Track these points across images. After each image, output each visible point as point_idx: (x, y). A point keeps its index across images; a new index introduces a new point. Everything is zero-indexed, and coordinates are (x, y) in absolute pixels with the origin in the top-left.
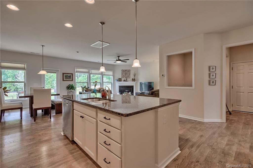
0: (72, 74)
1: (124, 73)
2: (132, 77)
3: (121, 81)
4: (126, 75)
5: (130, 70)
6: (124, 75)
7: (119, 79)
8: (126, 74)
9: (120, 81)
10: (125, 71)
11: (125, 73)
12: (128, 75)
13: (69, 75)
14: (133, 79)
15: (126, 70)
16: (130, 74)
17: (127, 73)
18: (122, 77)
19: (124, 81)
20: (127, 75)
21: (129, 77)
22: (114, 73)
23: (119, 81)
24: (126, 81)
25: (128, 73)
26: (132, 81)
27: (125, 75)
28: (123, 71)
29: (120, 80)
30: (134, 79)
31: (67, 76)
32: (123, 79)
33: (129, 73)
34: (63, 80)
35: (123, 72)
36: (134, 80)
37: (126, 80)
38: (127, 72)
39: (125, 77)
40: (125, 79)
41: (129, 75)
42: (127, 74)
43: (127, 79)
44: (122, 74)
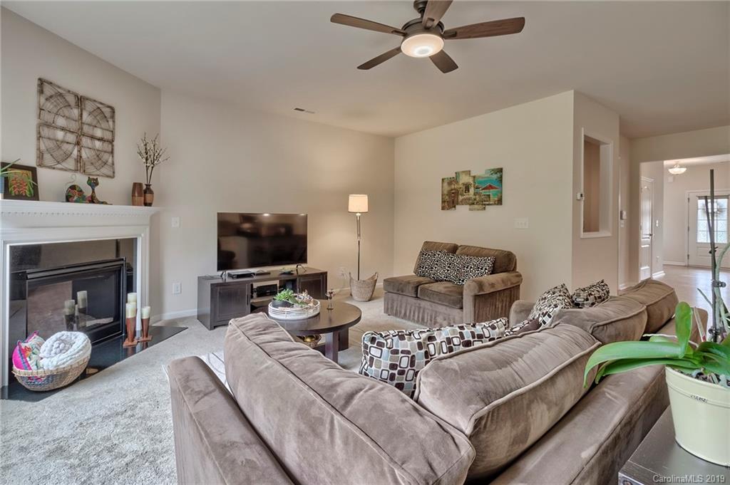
1: (61, 122)
2: (127, 167)
3: (35, 196)
4: (78, 144)
5: (111, 109)
7: (12, 174)
8: (80, 134)
9: (21, 196)
10: (71, 100)
11: (74, 126)
12: (97, 144)
14: (137, 186)
15: (80, 101)
16: (111, 142)
17: (85, 128)
18: (52, 153)
19: (73, 194)
20: (86, 141)
23: (7, 195)
24: (92, 200)
25: (99, 133)
26: (134, 203)
27: (71, 138)
28: (48, 90)
29: (17, 182)
30: (148, 190)
32: (52, 179)
33: (108, 136)
35: (49, 106)
36: (142, 194)
37: (88, 191)
38: (86, 117)
39: (70, 164)
40: (81, 180)
41: (108, 147)
42: (93, 137)
43: (93, 183)
44: (48, 125)
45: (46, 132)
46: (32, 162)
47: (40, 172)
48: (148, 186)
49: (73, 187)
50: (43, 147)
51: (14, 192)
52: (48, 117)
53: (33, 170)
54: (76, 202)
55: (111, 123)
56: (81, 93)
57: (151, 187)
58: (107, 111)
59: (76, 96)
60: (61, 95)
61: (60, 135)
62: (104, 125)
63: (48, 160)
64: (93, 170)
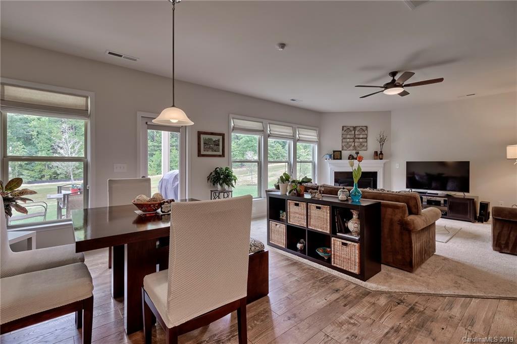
0: (223, 135)
1: (348, 136)
2: (373, 145)
3: (341, 159)
4: (354, 142)
5: (367, 127)
6: (348, 140)
7: (335, 153)
8: (354, 138)
9: (338, 159)
10: (352, 129)
11: (352, 136)
12: (361, 140)
13: (215, 138)
14: (376, 153)
15: (355, 128)
16: (366, 138)
17: (356, 136)
18: (346, 146)
19: (351, 157)
20: (357, 140)
21: (363, 146)
22: (319, 136)
23: (334, 159)
25: (361, 136)
26: (375, 159)
27: (352, 140)
28: (345, 129)
29: (337, 155)
30: (381, 153)
31: (210, 140)
32: (346, 153)
33: (365, 136)
34: (200, 155)
35: (345, 133)
36: (378, 155)
37: (355, 156)
38: (357, 133)
39: (351, 148)
40: (353, 153)
41: (365, 140)
42: (359, 138)
43: (357, 153)
44: (345, 138)
45: (344, 140)
46: (341, 150)
47: (342, 151)
48: (381, 152)
49: (350, 155)
50: (343, 145)
52: (344, 136)
53: (341, 151)
54: (351, 159)
55: (366, 132)
56: (355, 126)
58: (364, 128)
59: (353, 127)
60: (349, 129)
62: (363, 133)
63: (345, 148)
64: (358, 149)
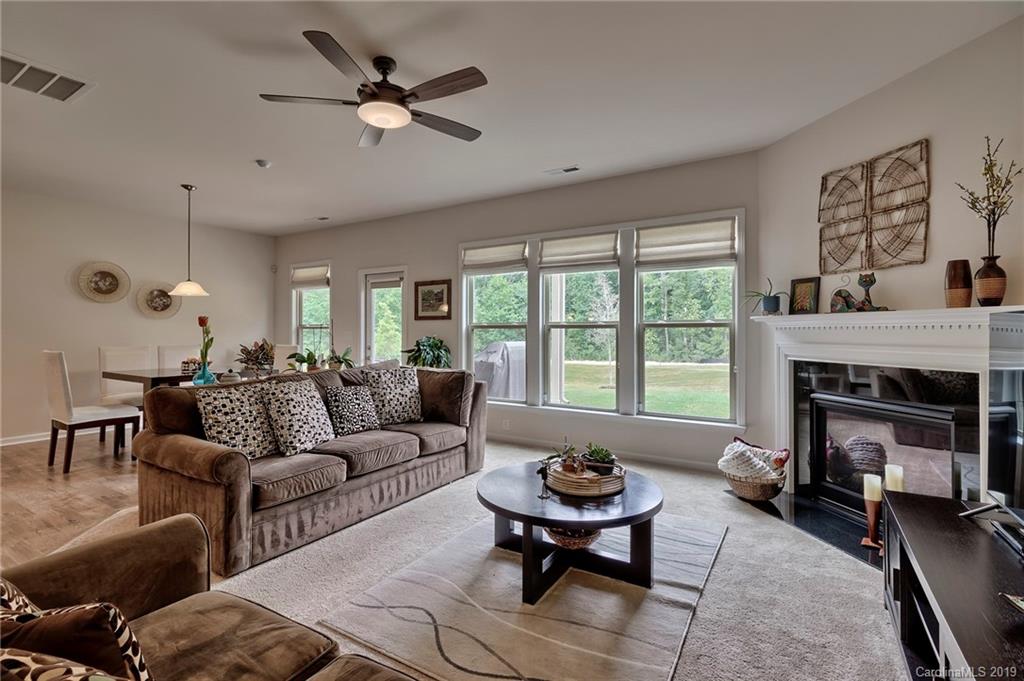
1: (843, 212)
3: (817, 311)
4: (869, 231)
5: (925, 144)
6: (844, 227)
7: (800, 288)
8: (869, 214)
9: (803, 311)
10: (858, 174)
11: (860, 208)
12: (900, 216)
15: (869, 167)
16: (924, 201)
17: (879, 203)
18: (836, 256)
20: (880, 221)
21: (911, 243)
23: (792, 311)
24: (865, 306)
25: (899, 198)
27: (857, 226)
28: (831, 183)
29: (803, 298)
30: (991, 267)
31: (430, 292)
32: (831, 285)
33: (919, 192)
34: (417, 318)
35: (832, 200)
36: (974, 282)
37: (858, 293)
38: (878, 187)
39: (855, 261)
41: (918, 212)
42: (887, 211)
43: (867, 282)
44: (829, 224)
45: (827, 233)
46: (816, 273)
47: (822, 279)
48: (988, 259)
49: (839, 293)
50: (825, 252)
51: (797, 307)
52: (828, 215)
53: (817, 280)
54: (840, 311)
55: (923, 169)
56: (869, 157)
57: (999, 262)
58: (915, 153)
59: (863, 165)
60: (845, 178)
61: (843, 229)
62: (911, 178)
63: (832, 264)
64: (886, 259)
